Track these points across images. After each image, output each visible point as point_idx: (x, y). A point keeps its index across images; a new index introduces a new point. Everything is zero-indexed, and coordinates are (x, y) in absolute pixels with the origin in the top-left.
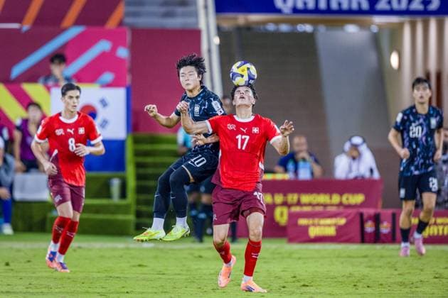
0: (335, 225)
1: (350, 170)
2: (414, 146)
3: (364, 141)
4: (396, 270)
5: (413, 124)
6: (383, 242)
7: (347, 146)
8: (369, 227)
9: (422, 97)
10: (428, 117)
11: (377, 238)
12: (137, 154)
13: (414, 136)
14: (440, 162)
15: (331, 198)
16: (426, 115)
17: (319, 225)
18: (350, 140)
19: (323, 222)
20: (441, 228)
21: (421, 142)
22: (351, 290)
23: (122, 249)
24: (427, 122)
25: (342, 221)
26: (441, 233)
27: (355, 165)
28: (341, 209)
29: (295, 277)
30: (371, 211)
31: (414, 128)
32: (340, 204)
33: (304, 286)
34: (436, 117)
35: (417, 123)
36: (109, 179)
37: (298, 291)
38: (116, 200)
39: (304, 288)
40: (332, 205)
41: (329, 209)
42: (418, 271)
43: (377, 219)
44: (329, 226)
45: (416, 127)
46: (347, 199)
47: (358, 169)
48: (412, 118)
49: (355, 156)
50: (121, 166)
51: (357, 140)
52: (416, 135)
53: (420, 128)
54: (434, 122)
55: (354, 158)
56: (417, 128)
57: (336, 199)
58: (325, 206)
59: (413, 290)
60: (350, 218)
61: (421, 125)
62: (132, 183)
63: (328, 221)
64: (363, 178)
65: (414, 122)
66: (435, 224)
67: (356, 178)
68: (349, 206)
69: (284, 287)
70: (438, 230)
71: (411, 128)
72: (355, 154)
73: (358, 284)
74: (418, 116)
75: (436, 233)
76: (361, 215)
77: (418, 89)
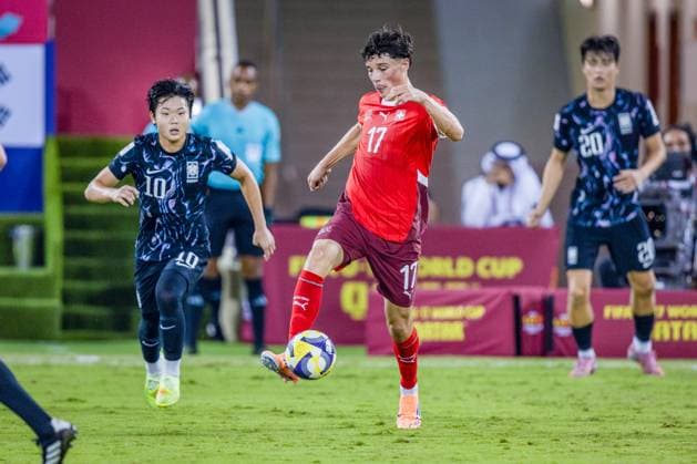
0: (463, 319)
1: (494, 210)
2: (597, 174)
3: (523, 152)
4: (586, 410)
5: (583, 131)
6: (560, 354)
7: (488, 162)
8: (532, 324)
9: (599, 79)
10: (612, 112)
11: (546, 346)
12: (67, 176)
13: (589, 153)
14: (676, 195)
15: (454, 266)
16: (607, 110)
17: (431, 320)
18: (493, 150)
19: (438, 313)
20: (676, 325)
21: (609, 165)
22: (496, 448)
23: (36, 367)
24: (612, 123)
25: (477, 312)
26: (676, 336)
27: (503, 199)
28: (476, 288)
29: (382, 424)
30: (537, 292)
31: (587, 139)
32: (474, 278)
33: (400, 441)
34: (630, 111)
35: (591, 127)
36: (12, 226)
37: (388, 453)
38: (23, 268)
39: (401, 445)
40: (456, 280)
41: (451, 286)
42: (631, 414)
43: (547, 309)
44: (451, 320)
45: (589, 134)
46: (488, 268)
47: (510, 209)
48: (577, 120)
49: (505, 182)
50: (34, 201)
51: (508, 150)
52: (594, 151)
53: (598, 136)
54: (625, 122)
55: (501, 186)
56: (592, 136)
57: (465, 267)
58: (443, 280)
59: (622, 450)
60: (492, 305)
61: (599, 129)
62: (55, 235)
63: (450, 312)
64: (519, 223)
65: (585, 127)
66: (666, 318)
67: (505, 225)
68: (492, 282)
69: (360, 444)
70: (671, 331)
71: (581, 139)
72: (503, 177)
73: (508, 439)
74: (592, 113)
75: (667, 336)
76: (516, 299)
77: (594, 62)
